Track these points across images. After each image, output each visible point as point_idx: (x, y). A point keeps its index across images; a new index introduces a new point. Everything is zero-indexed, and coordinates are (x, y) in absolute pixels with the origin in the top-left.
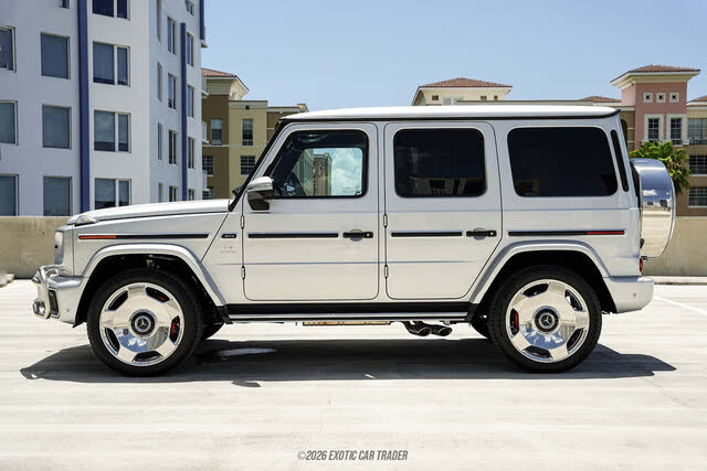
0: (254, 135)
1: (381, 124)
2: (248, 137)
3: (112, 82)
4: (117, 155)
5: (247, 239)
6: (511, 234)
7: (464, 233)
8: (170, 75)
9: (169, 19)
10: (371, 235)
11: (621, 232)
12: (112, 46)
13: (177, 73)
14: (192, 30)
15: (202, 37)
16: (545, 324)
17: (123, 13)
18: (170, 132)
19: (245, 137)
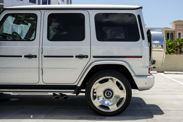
1: (43, 11)
6: (94, 57)
7: (74, 57)
10: (36, 57)
11: (141, 57)
16: (108, 95)
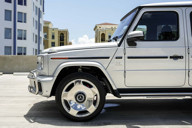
0: (55, 36)
2: (53, 37)
3: (22, 22)
4: (23, 41)
5: (127, 59)
8: (36, 21)
9: (36, 7)
12: (22, 13)
13: (38, 20)
14: (41, 10)
15: (43, 11)
17: (25, 4)
18: (36, 35)
19: (52, 37)
